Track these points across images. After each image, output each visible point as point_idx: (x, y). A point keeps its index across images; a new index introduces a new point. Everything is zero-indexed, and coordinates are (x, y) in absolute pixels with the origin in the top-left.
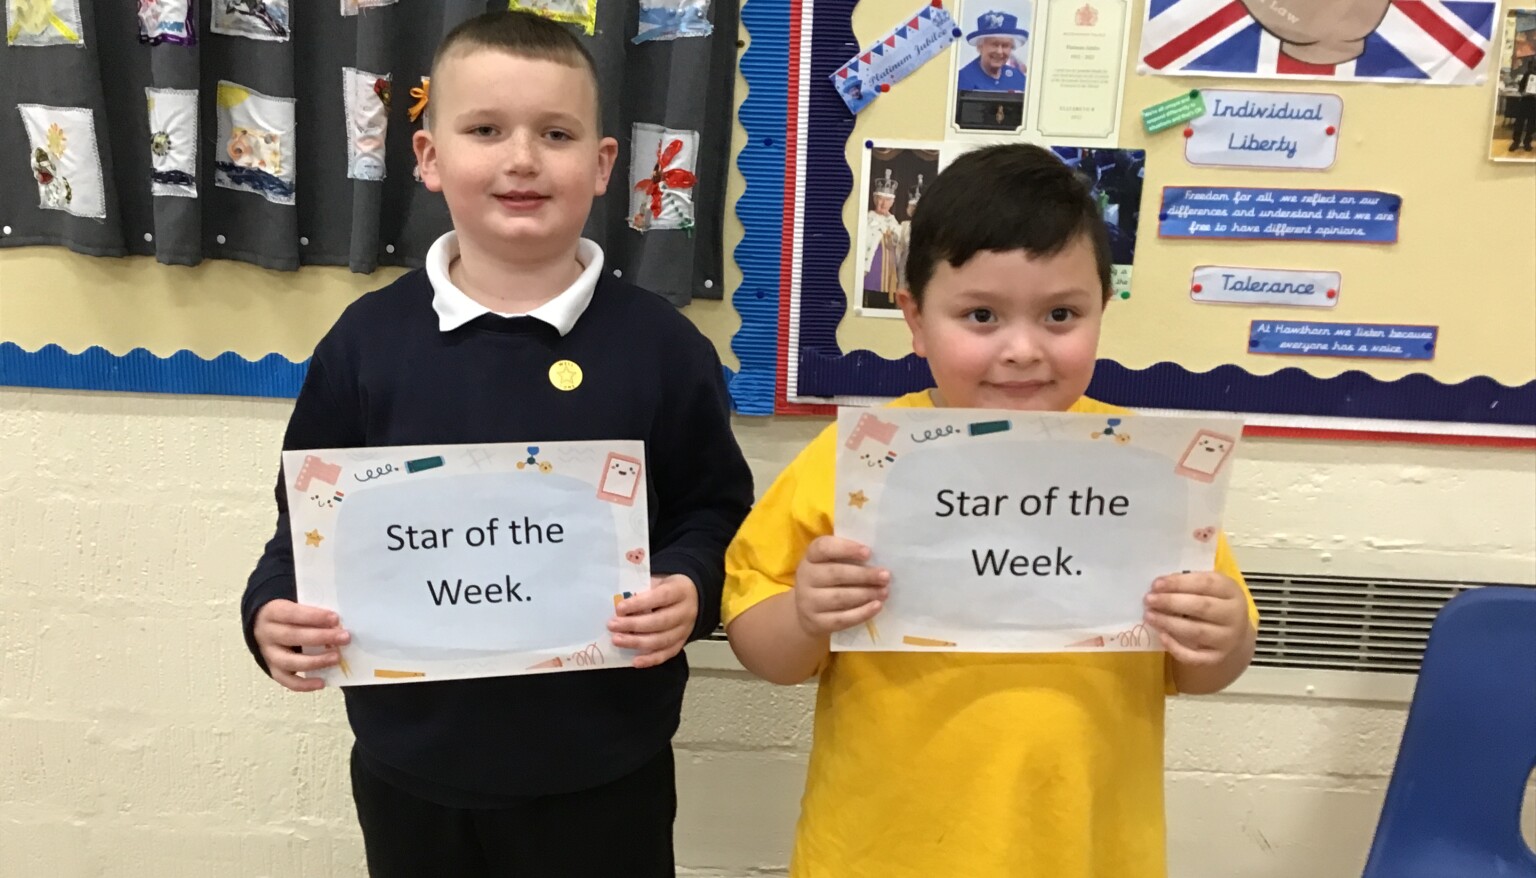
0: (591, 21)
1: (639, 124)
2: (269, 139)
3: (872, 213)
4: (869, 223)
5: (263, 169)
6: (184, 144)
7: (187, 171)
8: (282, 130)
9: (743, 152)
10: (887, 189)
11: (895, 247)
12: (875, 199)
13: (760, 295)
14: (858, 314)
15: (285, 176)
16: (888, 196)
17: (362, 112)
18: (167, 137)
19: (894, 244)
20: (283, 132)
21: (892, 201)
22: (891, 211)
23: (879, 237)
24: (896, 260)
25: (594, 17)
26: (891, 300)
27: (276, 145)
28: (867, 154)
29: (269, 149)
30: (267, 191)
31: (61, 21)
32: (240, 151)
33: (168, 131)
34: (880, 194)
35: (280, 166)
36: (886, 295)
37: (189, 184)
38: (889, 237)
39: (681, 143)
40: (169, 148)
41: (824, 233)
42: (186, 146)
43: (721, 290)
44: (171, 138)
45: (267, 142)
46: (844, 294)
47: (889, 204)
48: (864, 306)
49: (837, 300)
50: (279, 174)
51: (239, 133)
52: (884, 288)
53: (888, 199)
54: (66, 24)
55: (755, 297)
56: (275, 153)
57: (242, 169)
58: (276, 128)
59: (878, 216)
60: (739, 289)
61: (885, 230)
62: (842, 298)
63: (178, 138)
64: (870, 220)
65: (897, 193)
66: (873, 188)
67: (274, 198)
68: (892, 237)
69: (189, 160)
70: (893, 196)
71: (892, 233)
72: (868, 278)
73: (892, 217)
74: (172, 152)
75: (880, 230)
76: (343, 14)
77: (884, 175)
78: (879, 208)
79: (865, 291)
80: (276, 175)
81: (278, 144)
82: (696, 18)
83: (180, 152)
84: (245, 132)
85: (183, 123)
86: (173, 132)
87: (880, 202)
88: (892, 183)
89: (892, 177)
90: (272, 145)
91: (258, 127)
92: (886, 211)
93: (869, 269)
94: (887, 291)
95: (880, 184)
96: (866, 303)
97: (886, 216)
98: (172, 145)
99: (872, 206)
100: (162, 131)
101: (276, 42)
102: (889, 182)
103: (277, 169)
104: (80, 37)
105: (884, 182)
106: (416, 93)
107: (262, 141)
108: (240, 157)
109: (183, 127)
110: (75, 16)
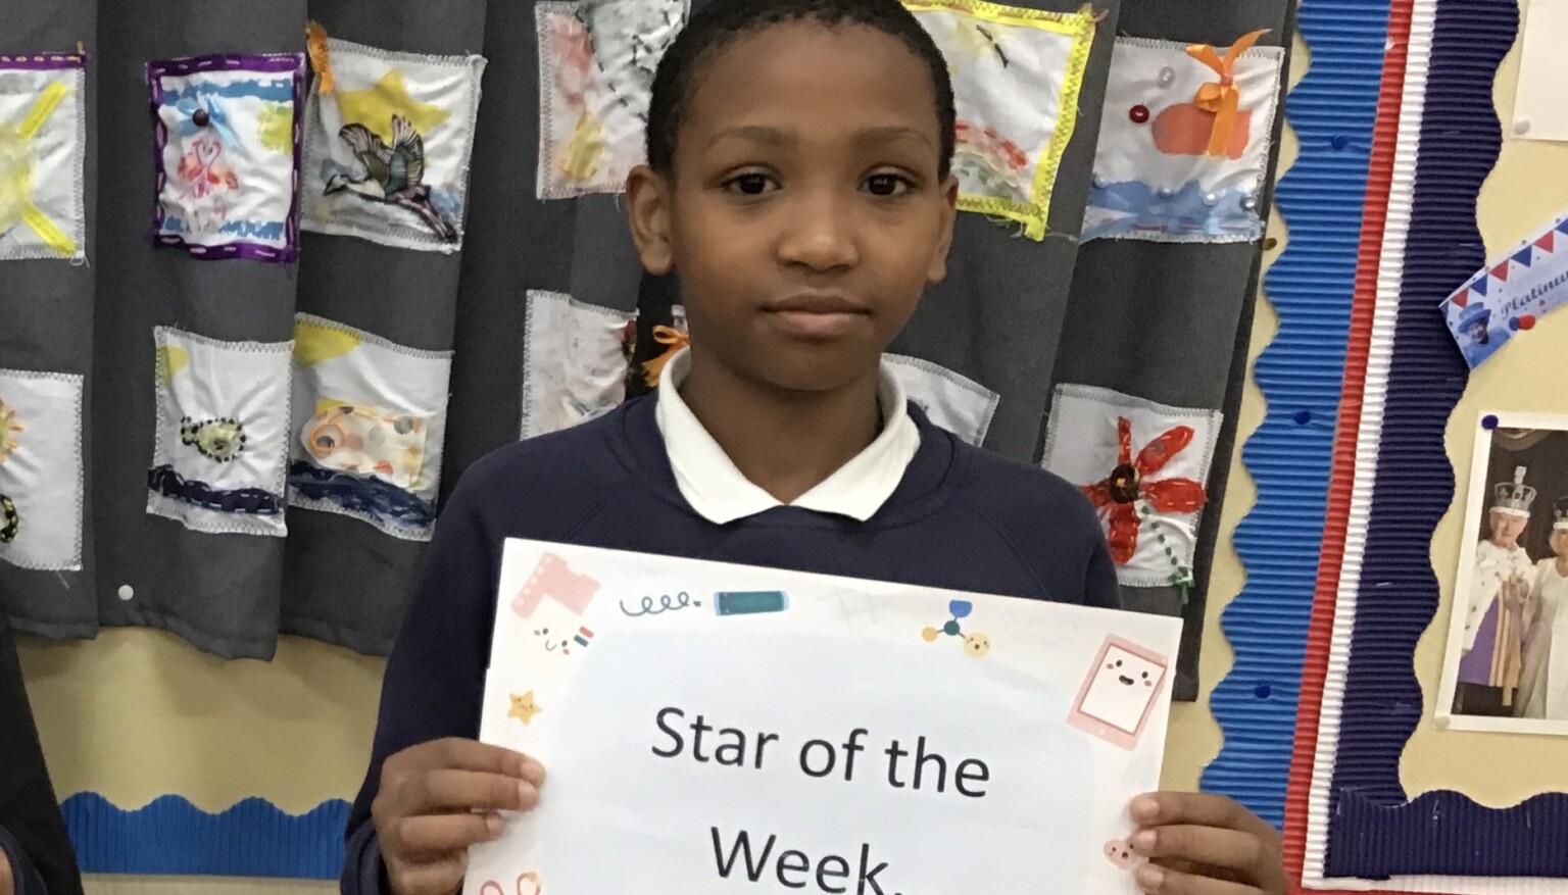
0: (1038, 213)
1: (1066, 387)
2: (404, 426)
3: (1486, 544)
4: (1478, 563)
5: (383, 476)
6: (268, 441)
7: (272, 489)
8: (429, 410)
9: (1255, 435)
10: (1516, 502)
11: (1522, 606)
12: (1492, 522)
13: (1263, 692)
14: (1442, 726)
15: (426, 492)
16: (1517, 513)
17: (588, 378)
18: (239, 428)
19: (1521, 600)
20: (432, 413)
21: (1524, 523)
22: (1520, 541)
23: (1495, 588)
24: (1522, 628)
25: (1046, 209)
26: (1507, 701)
27: (419, 437)
28: (1484, 438)
29: (403, 443)
30: (387, 517)
31: (45, 216)
32: (329, 442)
33: (242, 417)
34: (1501, 510)
35: (420, 474)
36: (1499, 691)
37: (274, 512)
38: (1513, 587)
39: (1190, 432)
40: (241, 448)
41: (1394, 581)
42: (272, 445)
43: (1196, 686)
44: (246, 430)
45: (400, 431)
46: (1418, 690)
47: (1518, 529)
48: (1454, 711)
49: (1406, 701)
50: (417, 488)
51: (333, 410)
52: (1495, 679)
53: (1517, 519)
54: (55, 224)
55: (1251, 696)
56: (414, 450)
57: (329, 473)
58: (418, 404)
59: (1494, 548)
60: (1225, 682)
61: (1506, 575)
62: (1413, 697)
63: (261, 430)
64: (1481, 557)
65: (1534, 508)
66: (1490, 500)
67: (393, 527)
68: (1519, 588)
69: (277, 469)
70: (1526, 515)
71: (1520, 580)
72: (1467, 660)
73: (1522, 552)
74: (247, 456)
75: (1497, 574)
76: (539, 195)
77: (1512, 478)
78: (1499, 535)
79: (1459, 684)
80: (411, 491)
81: (422, 435)
82: (1239, 211)
83: (263, 456)
84: (347, 410)
85: (271, 403)
86: (249, 421)
87: (1502, 525)
88: (1526, 491)
89: (1526, 481)
90: (411, 435)
91: (380, 401)
92: (1512, 540)
93: (1470, 646)
94: (1499, 684)
95: (1504, 492)
96: (1460, 707)
97: (1511, 549)
98: (248, 443)
99: (1487, 533)
100: (228, 416)
101: (438, 253)
102: (1520, 489)
103: (415, 479)
104: (78, 248)
105: (1511, 490)
106: (662, 335)
107: (389, 429)
108: (329, 453)
109: (271, 409)
110: (74, 210)
